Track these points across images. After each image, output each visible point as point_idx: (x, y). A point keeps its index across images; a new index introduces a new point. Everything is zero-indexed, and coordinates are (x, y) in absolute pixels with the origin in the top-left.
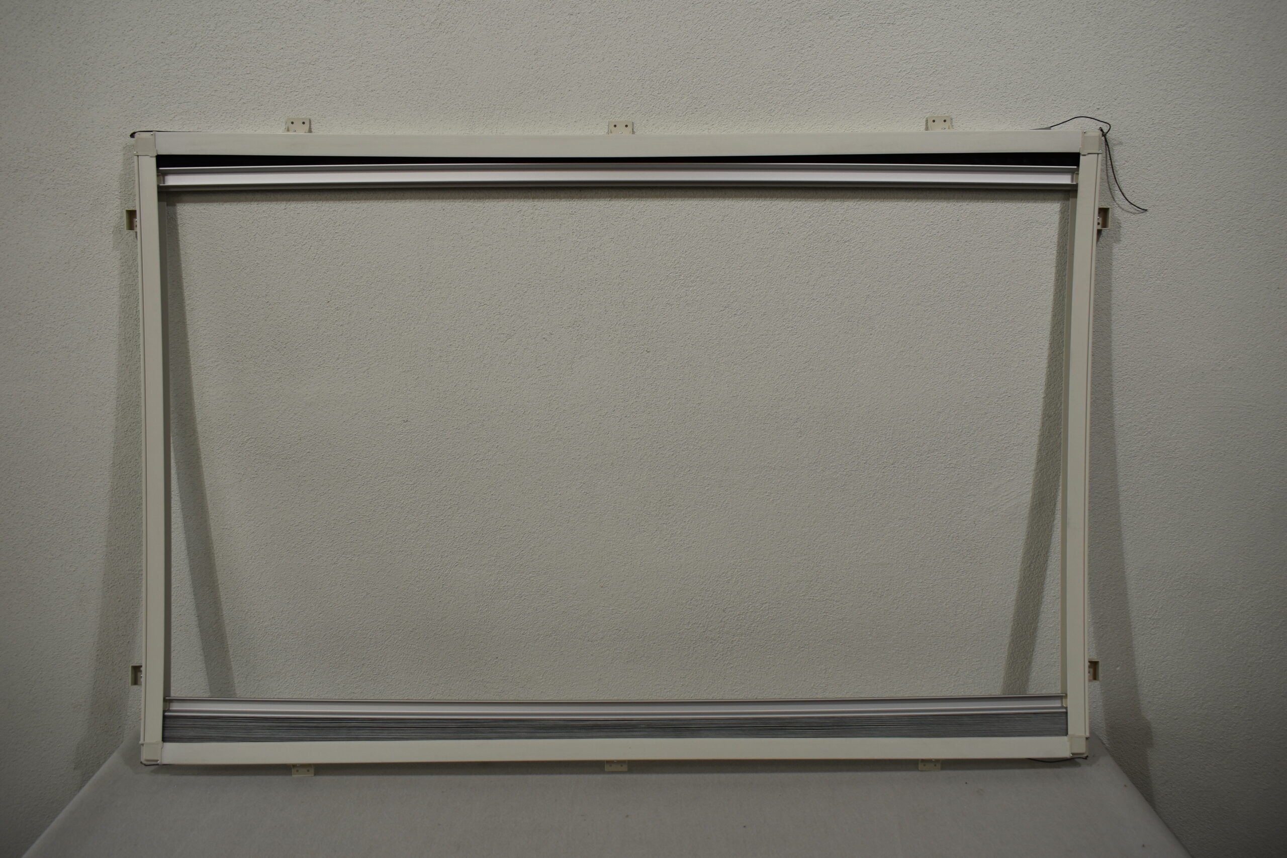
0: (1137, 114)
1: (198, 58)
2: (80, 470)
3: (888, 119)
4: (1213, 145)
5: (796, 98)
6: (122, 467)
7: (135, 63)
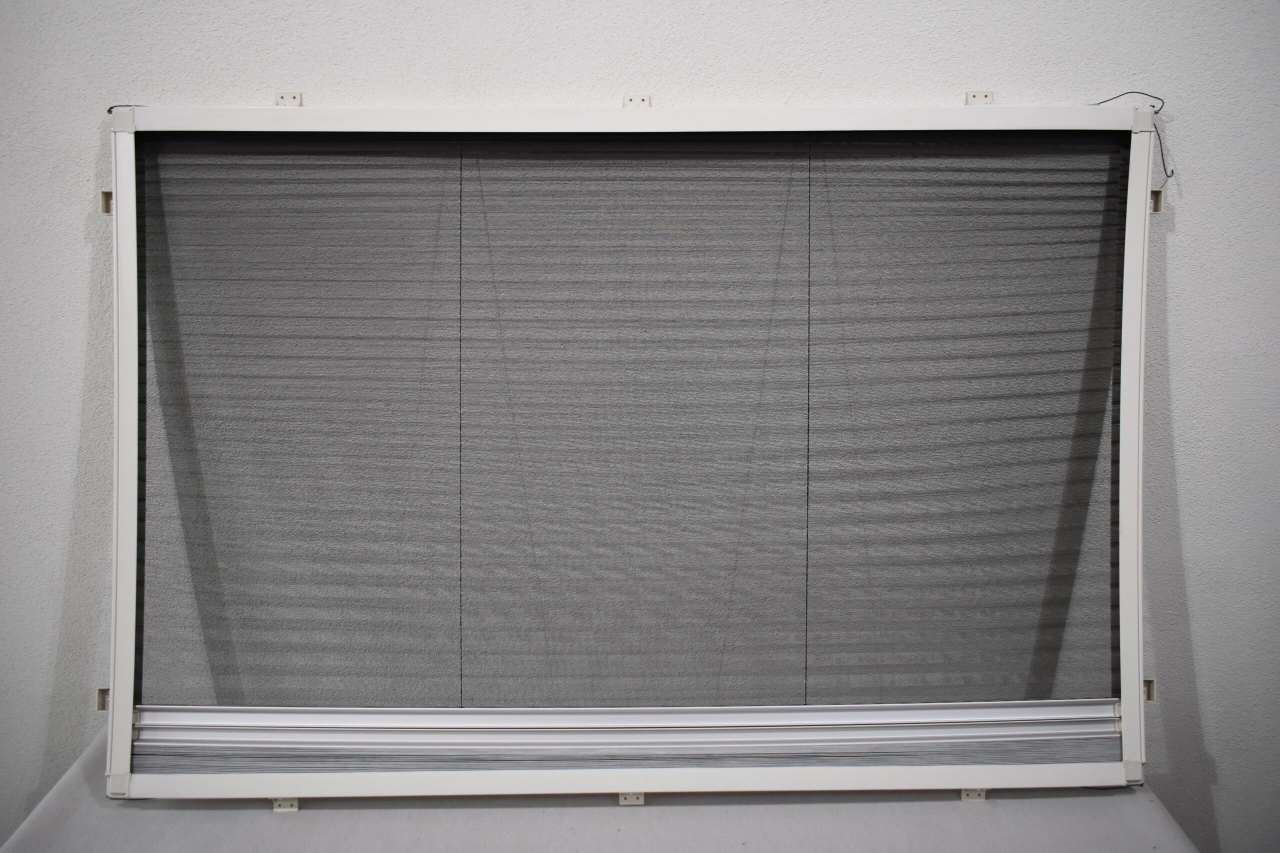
0: (1175, 81)
1: (161, 13)
2: (46, 454)
3: (909, 82)
4: (1255, 115)
5: (809, 59)
6: (90, 452)
7: (94, 18)
